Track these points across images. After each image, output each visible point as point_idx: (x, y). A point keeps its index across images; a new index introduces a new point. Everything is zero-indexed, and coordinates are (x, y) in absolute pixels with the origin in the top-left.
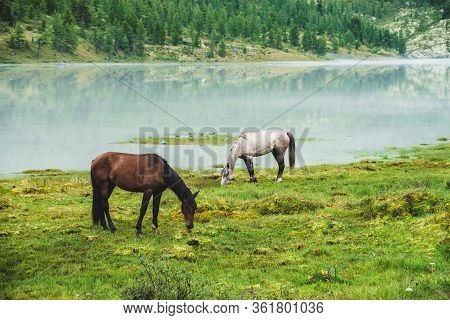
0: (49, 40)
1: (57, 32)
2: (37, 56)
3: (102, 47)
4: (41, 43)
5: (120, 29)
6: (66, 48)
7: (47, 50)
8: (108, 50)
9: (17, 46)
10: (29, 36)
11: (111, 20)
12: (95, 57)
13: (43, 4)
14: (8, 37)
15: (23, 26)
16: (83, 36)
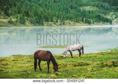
0: (19, 21)
1: (21, 19)
2: (15, 25)
3: (32, 22)
4: (17, 22)
5: (37, 18)
6: (23, 23)
7: (18, 23)
8: (34, 23)
9: (10, 22)
10: (14, 20)
11: (35, 16)
12: (31, 25)
13: (17, 11)
14: (8, 20)
15: (12, 17)
16: (28, 20)
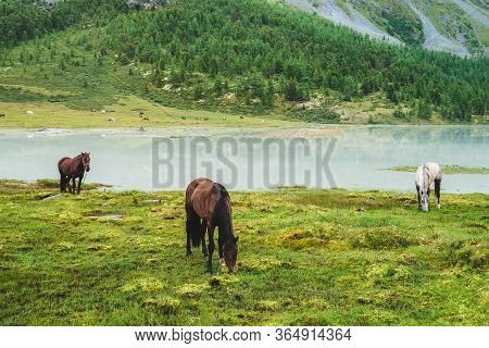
0: (416, 112)
1: (421, 108)
2: (409, 121)
3: (446, 117)
4: (411, 114)
5: (457, 107)
6: (425, 116)
7: (414, 118)
8: (449, 118)
9: (398, 116)
10: (405, 110)
11: (453, 102)
12: (441, 122)
13: (415, 93)
14: (393, 111)
15: (402, 105)
16: (436, 110)
